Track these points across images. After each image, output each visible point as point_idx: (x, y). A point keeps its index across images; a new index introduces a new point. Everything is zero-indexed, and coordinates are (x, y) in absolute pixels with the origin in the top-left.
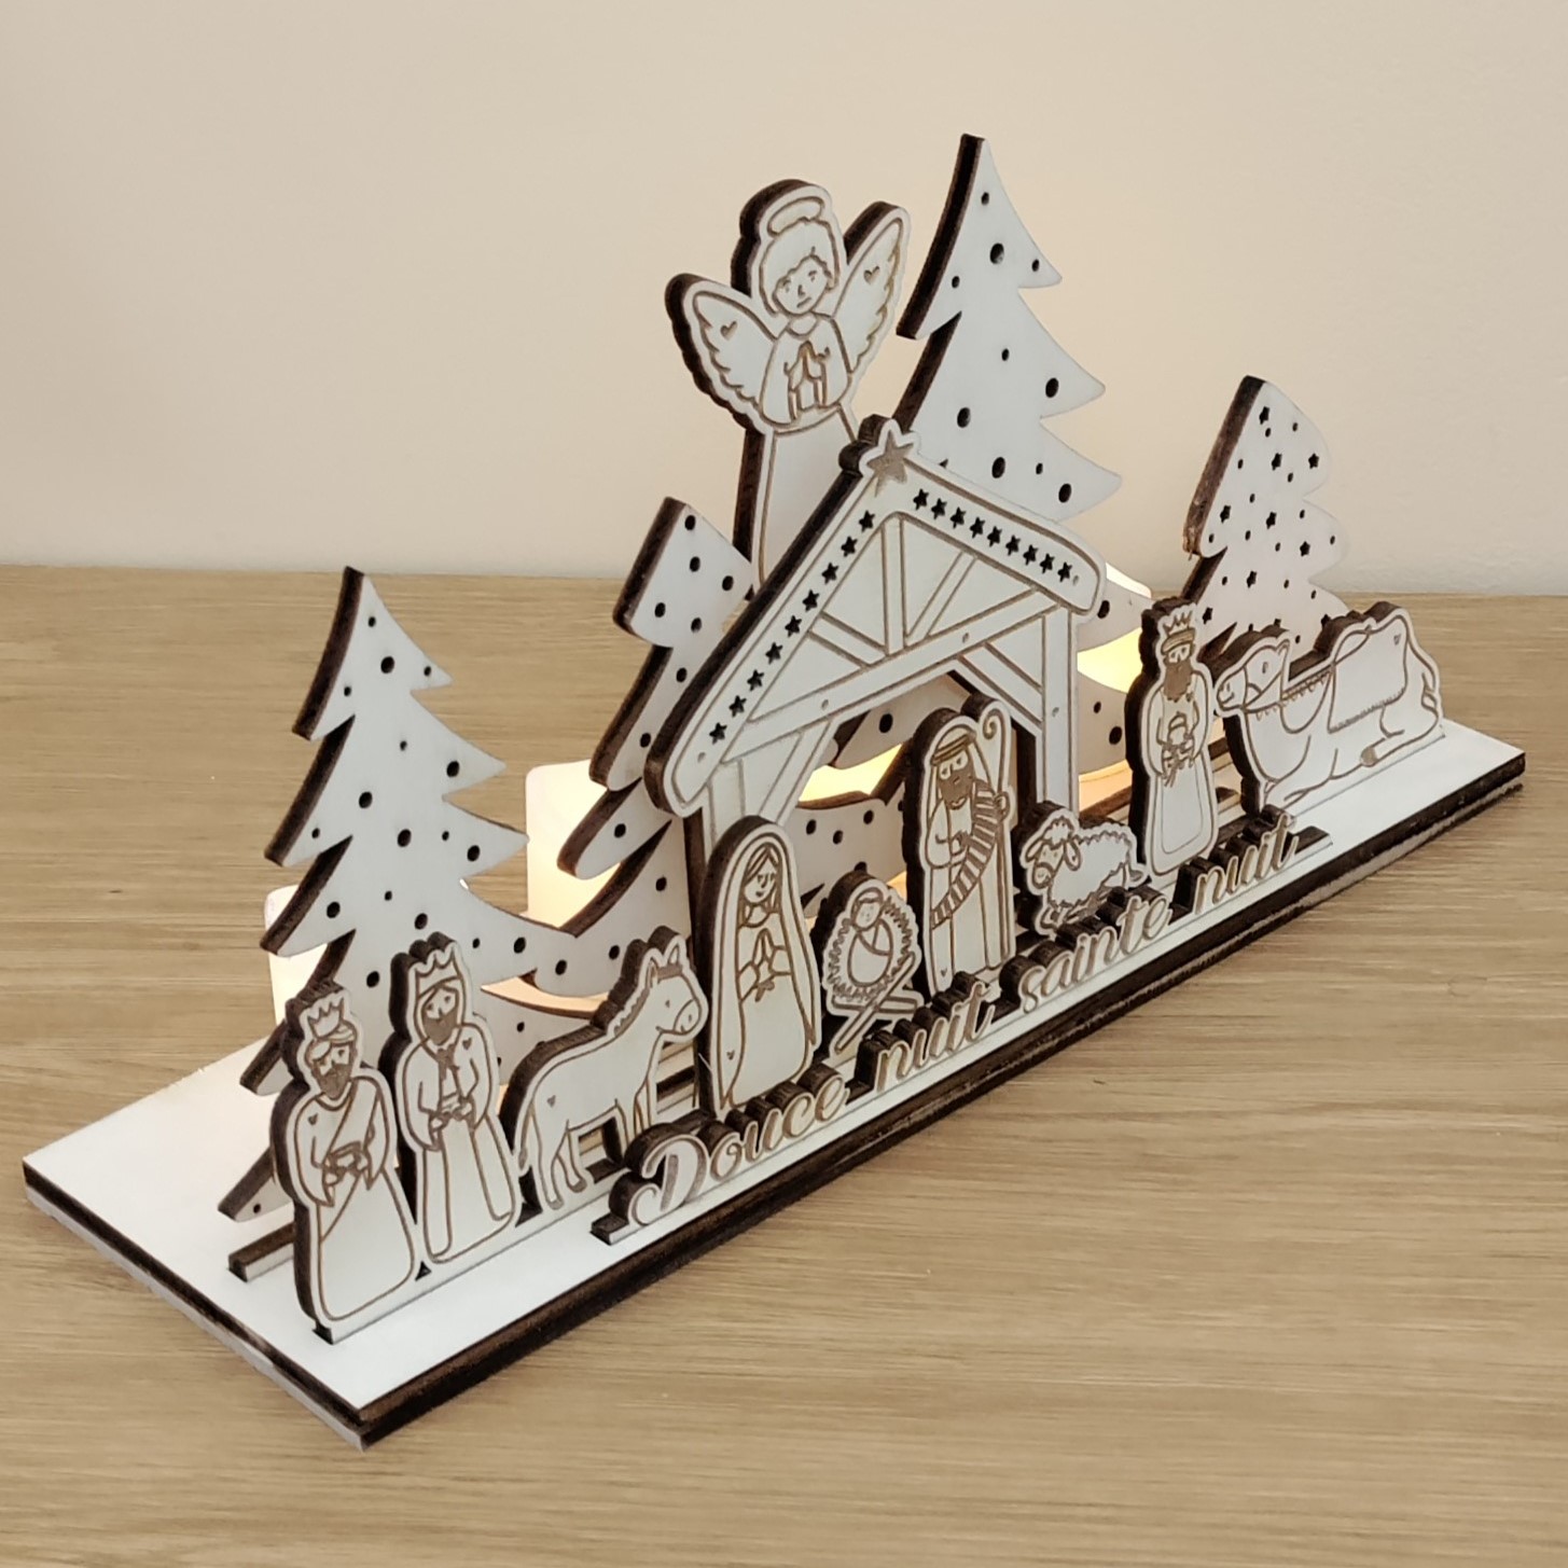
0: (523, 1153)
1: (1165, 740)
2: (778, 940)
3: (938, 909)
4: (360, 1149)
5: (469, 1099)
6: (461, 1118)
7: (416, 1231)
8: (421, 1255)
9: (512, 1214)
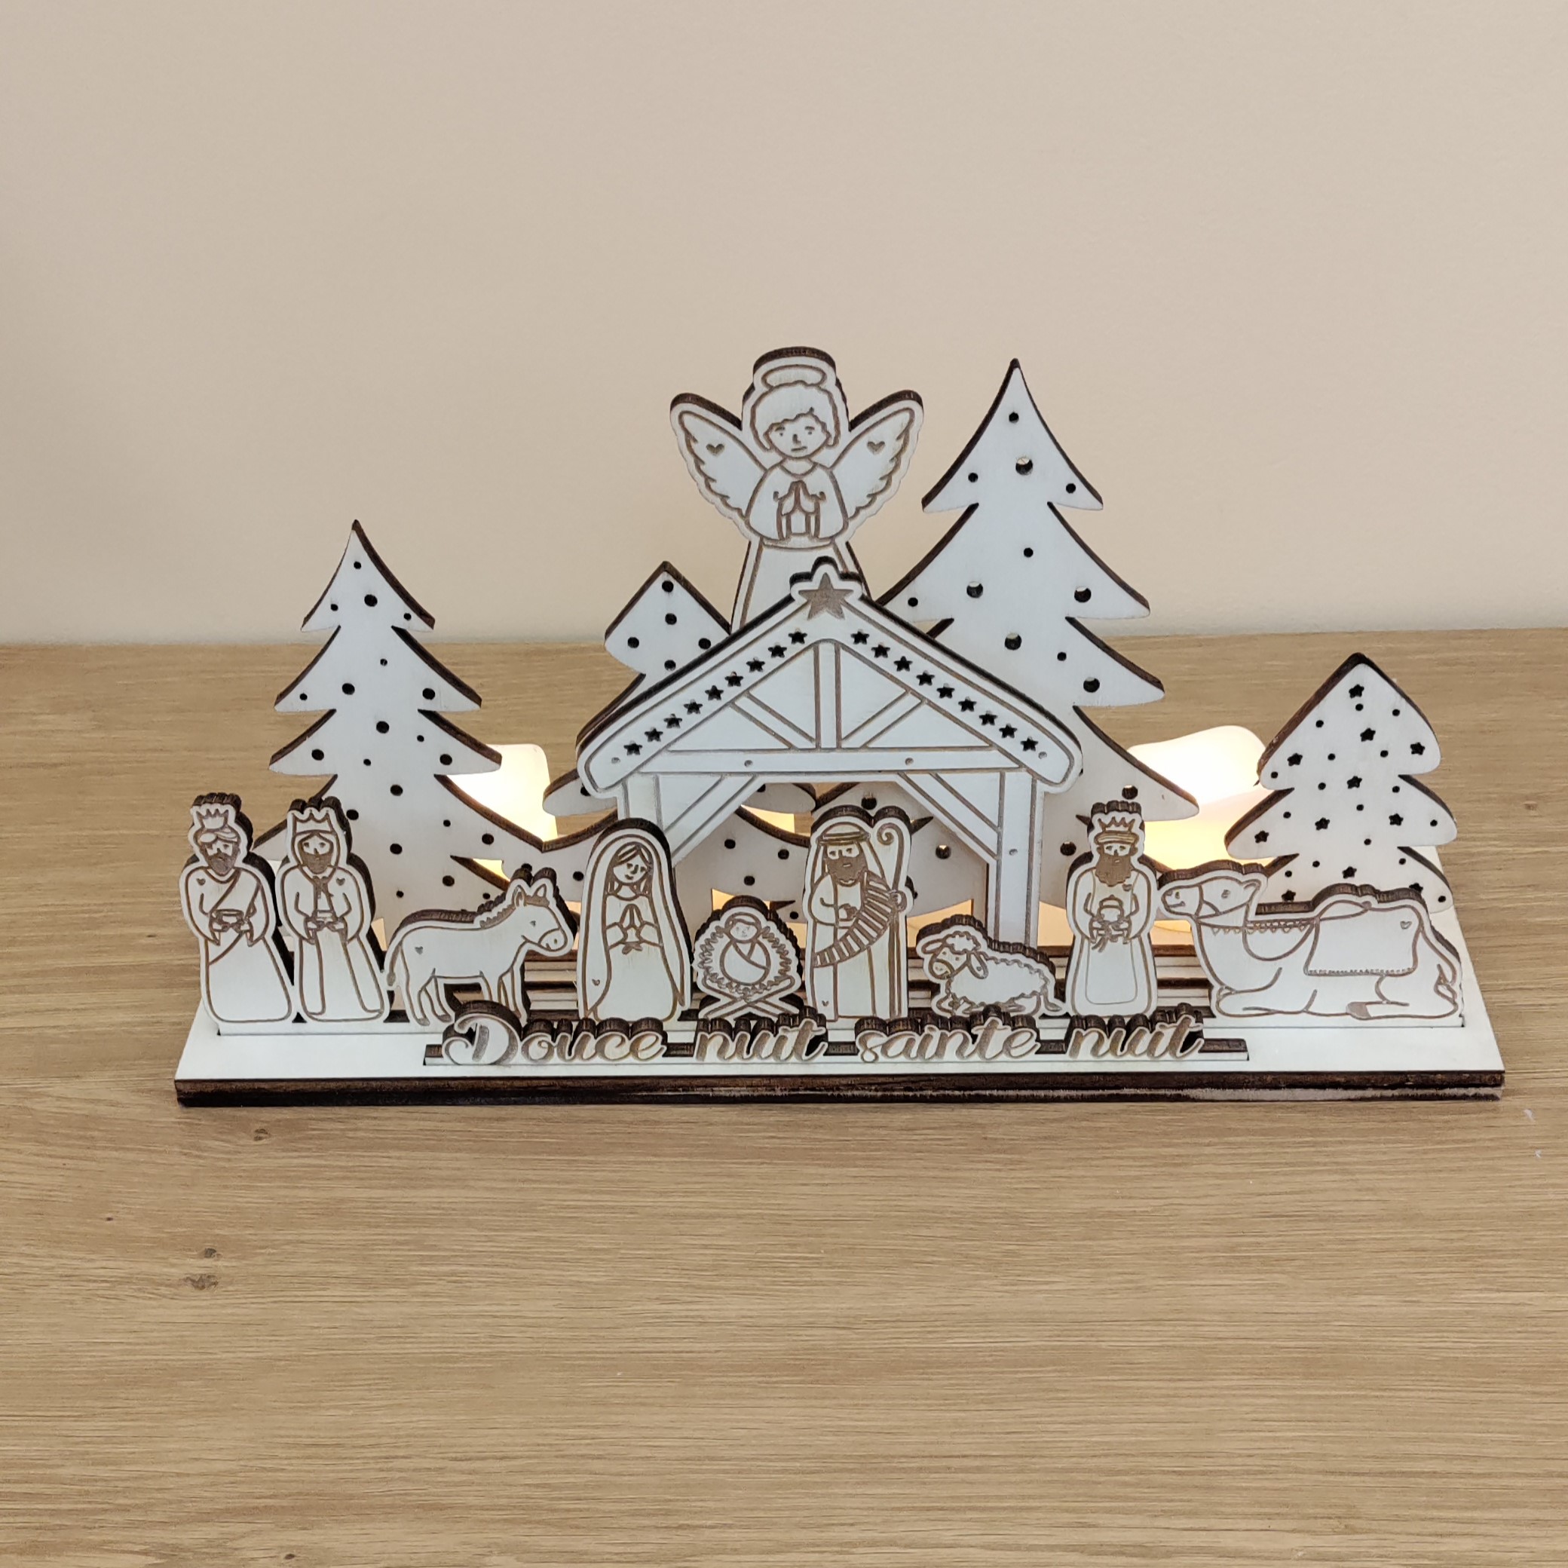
0: (392, 974)
1: (1095, 911)
2: (647, 916)
3: (821, 953)
4: (243, 918)
5: (342, 919)
6: (334, 930)
7: (293, 992)
8: (297, 1007)
9: (380, 1013)
